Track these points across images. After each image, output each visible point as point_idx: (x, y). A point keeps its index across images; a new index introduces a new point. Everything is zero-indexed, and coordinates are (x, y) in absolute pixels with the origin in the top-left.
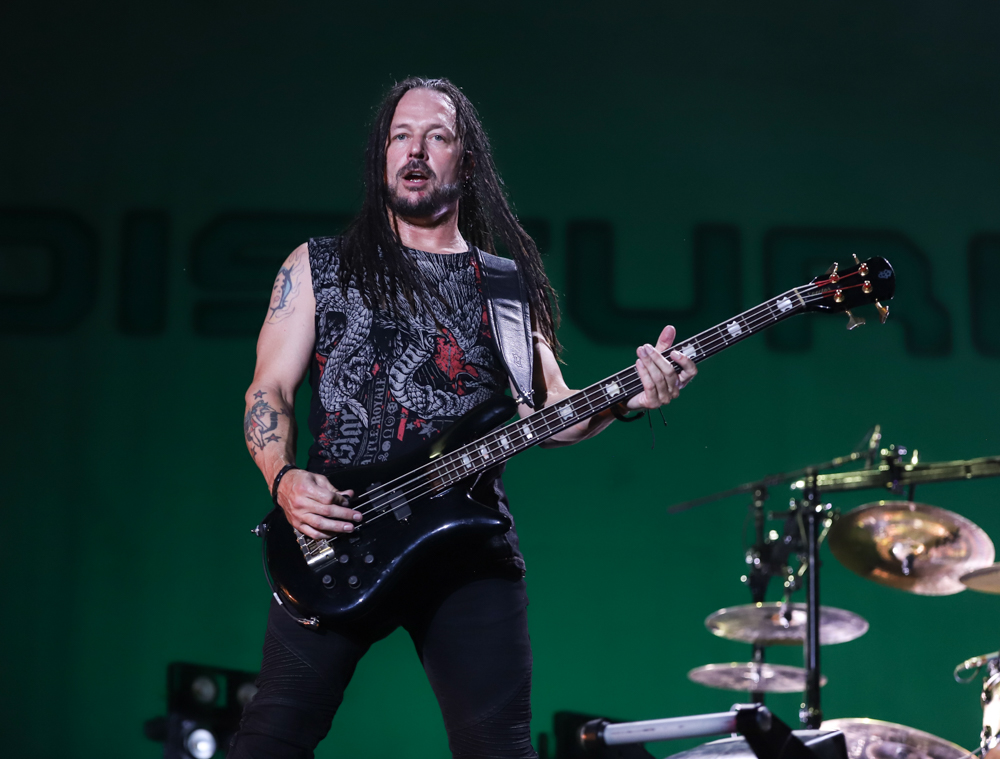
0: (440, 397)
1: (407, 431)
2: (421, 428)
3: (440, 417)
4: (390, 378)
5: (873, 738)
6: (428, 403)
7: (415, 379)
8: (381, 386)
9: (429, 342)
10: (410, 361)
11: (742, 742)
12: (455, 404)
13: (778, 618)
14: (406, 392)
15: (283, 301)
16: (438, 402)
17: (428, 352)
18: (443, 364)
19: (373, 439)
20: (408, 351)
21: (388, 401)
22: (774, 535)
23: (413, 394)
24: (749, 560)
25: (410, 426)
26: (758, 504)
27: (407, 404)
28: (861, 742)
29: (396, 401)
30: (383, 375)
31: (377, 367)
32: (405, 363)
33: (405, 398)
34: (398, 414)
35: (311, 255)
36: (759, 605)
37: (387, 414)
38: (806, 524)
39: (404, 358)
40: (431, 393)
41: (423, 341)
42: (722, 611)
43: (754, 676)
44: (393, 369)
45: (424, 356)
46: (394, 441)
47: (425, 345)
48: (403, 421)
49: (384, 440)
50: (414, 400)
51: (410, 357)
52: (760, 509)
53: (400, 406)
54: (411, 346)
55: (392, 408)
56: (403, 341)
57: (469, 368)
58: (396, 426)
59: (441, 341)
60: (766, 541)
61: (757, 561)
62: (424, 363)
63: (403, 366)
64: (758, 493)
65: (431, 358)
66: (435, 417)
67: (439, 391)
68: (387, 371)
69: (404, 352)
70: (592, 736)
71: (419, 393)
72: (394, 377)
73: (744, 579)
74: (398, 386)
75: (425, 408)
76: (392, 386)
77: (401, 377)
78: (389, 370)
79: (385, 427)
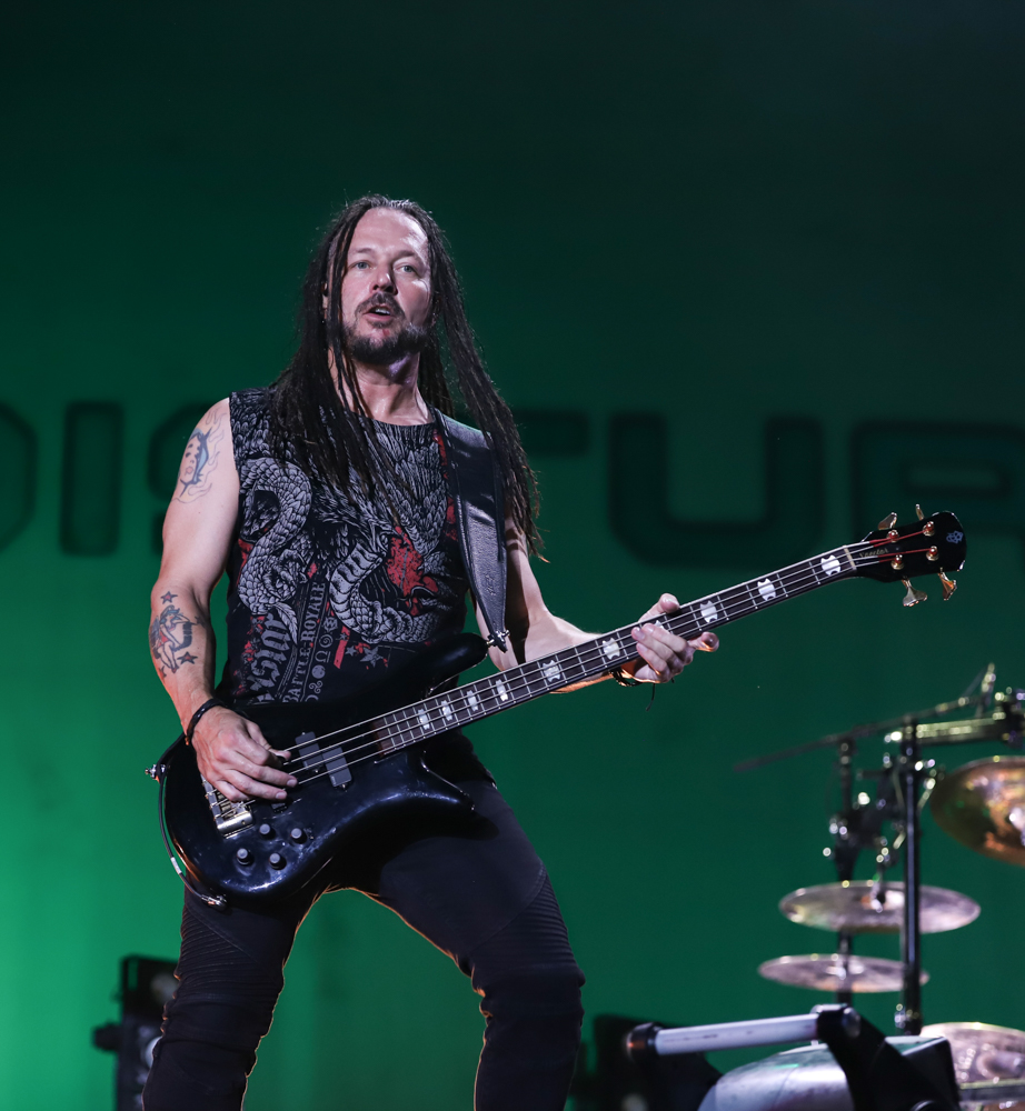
0: (390, 616)
1: (346, 657)
2: (364, 655)
3: (388, 643)
4: (332, 586)
5: (986, 1047)
6: (374, 623)
7: (362, 590)
8: (318, 594)
9: (382, 542)
10: (356, 566)
11: (825, 1051)
12: (406, 628)
13: (868, 901)
14: (349, 607)
15: (197, 474)
16: (387, 623)
17: (380, 555)
18: (396, 574)
19: (303, 659)
20: (355, 553)
21: (326, 615)
22: (864, 799)
23: (358, 610)
24: (833, 828)
25: (351, 651)
26: (845, 760)
27: (350, 623)
28: (971, 1052)
29: (336, 617)
30: (320, 579)
31: (314, 568)
32: (351, 568)
33: (347, 614)
34: (336, 633)
35: (233, 417)
36: (846, 884)
37: (323, 631)
38: (904, 785)
39: (350, 561)
40: (380, 611)
41: (375, 541)
42: (801, 892)
43: (838, 971)
44: (336, 574)
45: (374, 561)
46: (329, 667)
47: (377, 545)
48: (343, 644)
49: (315, 663)
50: (359, 617)
51: (357, 560)
52: (847, 766)
53: (340, 623)
54: (359, 546)
55: (330, 624)
56: (349, 537)
57: (427, 580)
58: (334, 649)
59: (397, 542)
60: (854, 806)
61: (844, 831)
62: (375, 571)
63: (348, 572)
64: (845, 747)
65: (382, 564)
66: (381, 642)
67: (389, 609)
68: (327, 576)
69: (350, 553)
70: (641, 1044)
71: (364, 610)
72: (336, 585)
73: (827, 852)
74: (341, 597)
75: (371, 630)
76: (332, 597)
77: (345, 586)
78: (331, 575)
79: (319, 648)
